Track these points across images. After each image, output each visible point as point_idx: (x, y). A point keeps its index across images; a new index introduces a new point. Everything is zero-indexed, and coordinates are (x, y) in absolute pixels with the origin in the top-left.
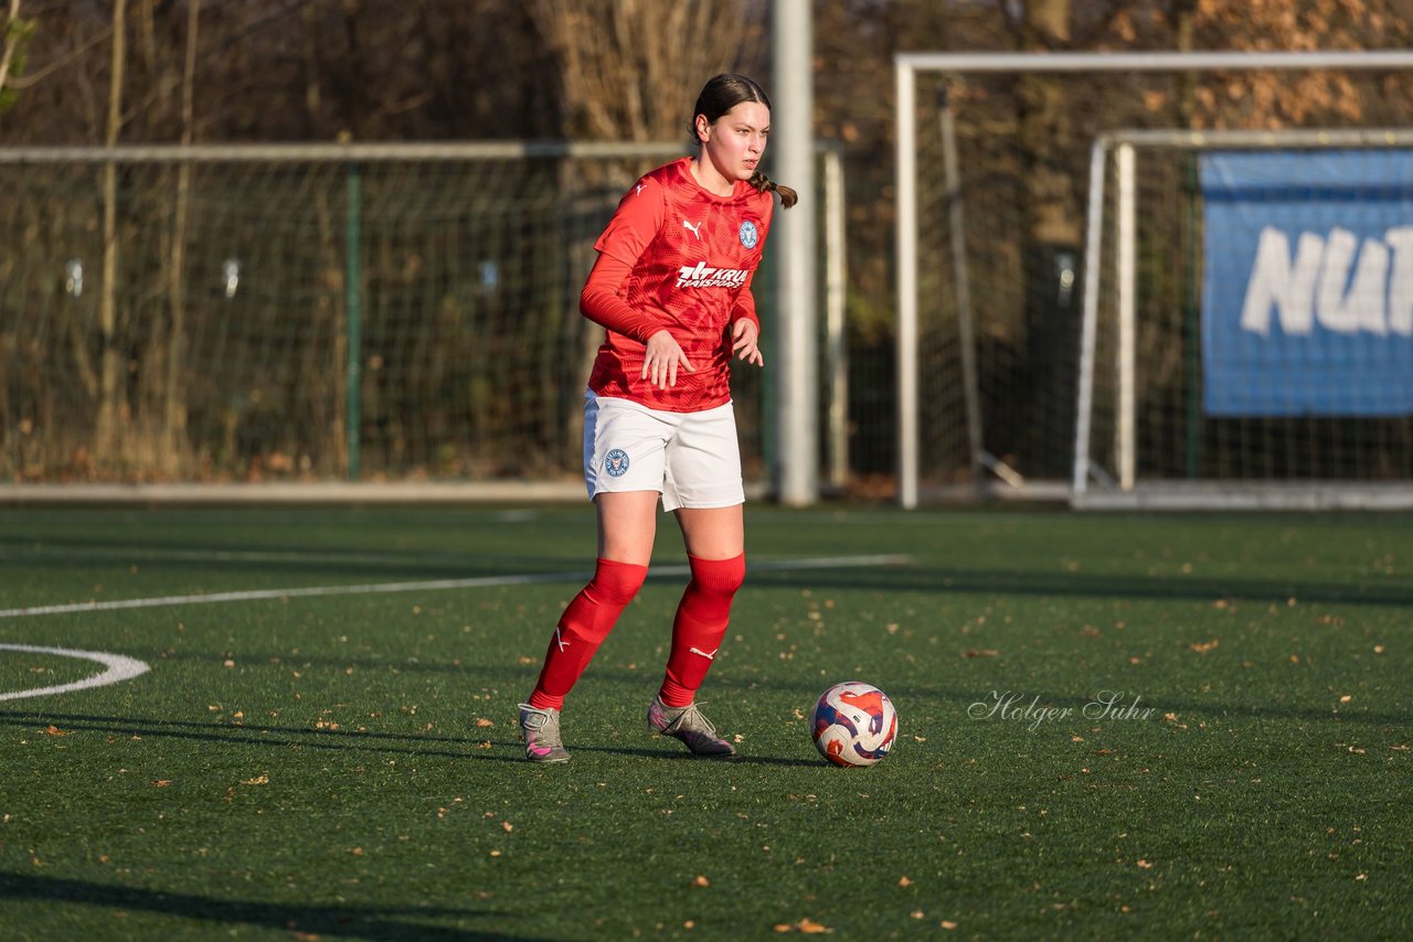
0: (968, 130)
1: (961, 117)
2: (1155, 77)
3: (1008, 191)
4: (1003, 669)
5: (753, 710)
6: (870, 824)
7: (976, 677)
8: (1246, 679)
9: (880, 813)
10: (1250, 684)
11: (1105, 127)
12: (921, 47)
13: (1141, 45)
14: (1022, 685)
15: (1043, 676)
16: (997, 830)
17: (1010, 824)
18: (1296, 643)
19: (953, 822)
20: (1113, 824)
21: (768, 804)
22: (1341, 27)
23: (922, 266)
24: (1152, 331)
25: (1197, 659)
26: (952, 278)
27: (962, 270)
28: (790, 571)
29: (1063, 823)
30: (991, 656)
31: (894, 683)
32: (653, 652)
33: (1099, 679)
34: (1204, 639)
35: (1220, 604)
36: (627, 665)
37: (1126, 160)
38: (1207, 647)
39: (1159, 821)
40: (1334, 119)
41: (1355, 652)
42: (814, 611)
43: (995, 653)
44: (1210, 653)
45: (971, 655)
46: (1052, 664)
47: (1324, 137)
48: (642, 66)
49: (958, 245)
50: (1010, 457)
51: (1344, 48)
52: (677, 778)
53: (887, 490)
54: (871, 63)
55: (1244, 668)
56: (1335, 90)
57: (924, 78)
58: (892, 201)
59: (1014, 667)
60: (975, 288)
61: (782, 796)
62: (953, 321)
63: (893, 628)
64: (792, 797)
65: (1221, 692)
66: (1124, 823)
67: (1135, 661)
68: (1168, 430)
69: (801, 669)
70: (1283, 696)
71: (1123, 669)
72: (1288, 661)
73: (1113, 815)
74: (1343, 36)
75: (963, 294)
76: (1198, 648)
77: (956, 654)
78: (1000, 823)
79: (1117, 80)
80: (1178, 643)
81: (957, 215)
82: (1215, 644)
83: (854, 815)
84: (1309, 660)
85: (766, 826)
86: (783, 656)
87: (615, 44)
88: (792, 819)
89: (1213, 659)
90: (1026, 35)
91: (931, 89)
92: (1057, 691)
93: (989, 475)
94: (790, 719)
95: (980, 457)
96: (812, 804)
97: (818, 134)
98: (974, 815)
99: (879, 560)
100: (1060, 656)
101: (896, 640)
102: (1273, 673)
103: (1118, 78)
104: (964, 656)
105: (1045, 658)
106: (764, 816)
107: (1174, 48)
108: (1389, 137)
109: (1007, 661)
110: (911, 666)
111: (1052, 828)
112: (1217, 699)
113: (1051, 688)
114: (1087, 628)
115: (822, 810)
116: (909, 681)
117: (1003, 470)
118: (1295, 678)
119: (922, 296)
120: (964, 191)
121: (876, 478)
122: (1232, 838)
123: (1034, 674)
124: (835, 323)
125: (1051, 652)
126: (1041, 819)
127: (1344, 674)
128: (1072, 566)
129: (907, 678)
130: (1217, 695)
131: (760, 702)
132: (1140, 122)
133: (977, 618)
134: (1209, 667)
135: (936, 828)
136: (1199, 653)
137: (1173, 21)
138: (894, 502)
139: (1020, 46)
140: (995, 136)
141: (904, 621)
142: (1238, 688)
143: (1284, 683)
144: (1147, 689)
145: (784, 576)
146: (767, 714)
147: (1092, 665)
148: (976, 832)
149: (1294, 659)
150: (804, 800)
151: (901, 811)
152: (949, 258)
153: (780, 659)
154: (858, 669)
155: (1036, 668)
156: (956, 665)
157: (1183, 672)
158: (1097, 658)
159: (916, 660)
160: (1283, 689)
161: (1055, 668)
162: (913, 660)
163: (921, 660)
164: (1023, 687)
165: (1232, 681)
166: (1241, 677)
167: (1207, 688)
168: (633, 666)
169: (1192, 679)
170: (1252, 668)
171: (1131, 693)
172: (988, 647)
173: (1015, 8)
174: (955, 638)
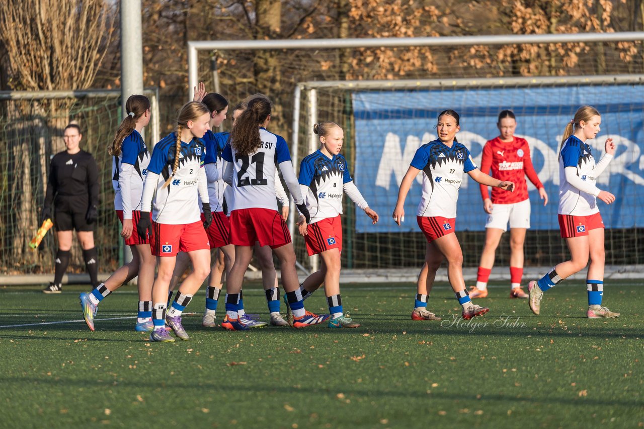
0: (228, 82)
1: (223, 74)
4: (250, 372)
5: (115, 396)
7: (235, 376)
8: (381, 375)
10: (383, 378)
11: (302, 79)
12: (202, 38)
13: (319, 34)
15: (272, 375)
18: (408, 355)
22: (425, 23)
25: (354, 365)
30: (243, 365)
31: (191, 380)
32: (60, 365)
33: (302, 376)
34: (357, 354)
35: (366, 335)
36: (47, 372)
37: (312, 96)
38: (359, 358)
40: (423, 73)
41: (439, 360)
43: (245, 363)
44: (361, 362)
45: (232, 365)
46: (276, 369)
47: (419, 83)
48: (52, 49)
51: (429, 35)
55: (380, 368)
56: (423, 58)
57: (200, 52)
59: (256, 371)
63: (190, 351)
65: (367, 383)
67: (321, 366)
69: (140, 374)
70: (401, 384)
71: (314, 371)
72: (403, 365)
74: (428, 29)
76: (354, 359)
77: (225, 364)
80: (344, 356)
82: (364, 356)
84: (414, 364)
86: (130, 367)
89: (362, 365)
90: (259, 30)
91: (207, 60)
92: (279, 383)
94: (136, 401)
100: (281, 364)
101: (191, 357)
102: (395, 371)
103: (307, 52)
104: (228, 365)
105: (272, 365)
107: (339, 37)
108: (454, 82)
109: (252, 367)
110: (200, 371)
112: (365, 386)
113: (276, 382)
114: (295, 349)
116: (199, 379)
118: (407, 374)
123: (266, 374)
125: (276, 362)
127: (433, 371)
129: (198, 377)
131: (118, 392)
132: (320, 77)
133: (236, 344)
134: (360, 369)
136: (355, 362)
137: (337, 21)
139: (255, 37)
140: (242, 84)
141: (196, 347)
142: (376, 380)
143: (401, 377)
144: (328, 381)
146: (123, 399)
147: (298, 369)
149: (407, 364)
153: (129, 368)
154: (172, 373)
155: (267, 371)
156: (224, 370)
157: (347, 372)
158: (300, 365)
159: (203, 368)
160: (400, 380)
161: (278, 371)
162: (201, 368)
163: (205, 368)
164: (261, 381)
165: (373, 377)
166: (378, 374)
167: (360, 380)
168: (49, 374)
169: (351, 375)
170: (384, 369)
171: (319, 384)
172: (241, 360)
173: (252, 16)
174: (223, 356)
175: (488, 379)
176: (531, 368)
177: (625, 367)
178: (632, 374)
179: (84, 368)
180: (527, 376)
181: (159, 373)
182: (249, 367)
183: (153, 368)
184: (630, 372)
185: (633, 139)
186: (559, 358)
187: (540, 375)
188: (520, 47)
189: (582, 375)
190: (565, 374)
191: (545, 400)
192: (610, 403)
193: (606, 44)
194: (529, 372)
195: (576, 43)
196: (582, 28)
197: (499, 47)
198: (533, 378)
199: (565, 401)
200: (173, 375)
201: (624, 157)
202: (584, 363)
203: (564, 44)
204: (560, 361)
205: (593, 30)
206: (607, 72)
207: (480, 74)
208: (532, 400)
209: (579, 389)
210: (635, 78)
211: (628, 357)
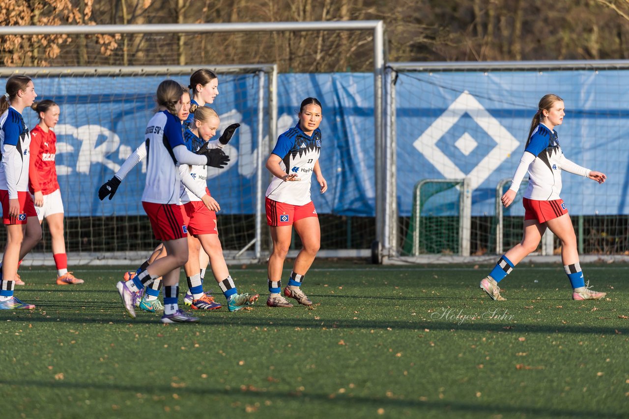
176: (9, 351)
177: (101, 351)
178: (108, 358)
180: (5, 359)
184: (106, 356)
185: (113, 129)
186: (37, 342)
187: (18, 358)
188: (3, 38)
189: (59, 358)
190: (43, 358)
191: (22, 383)
192: (86, 386)
193: (87, 35)
194: (8, 356)
195: (58, 35)
196: (65, 21)
198: (11, 361)
199: (41, 384)
201: (104, 147)
202: (61, 347)
203: (46, 36)
204: (38, 345)
205: (75, 23)
206: (88, 63)
208: (10, 383)
209: (55, 373)
210: (115, 70)
211: (104, 342)
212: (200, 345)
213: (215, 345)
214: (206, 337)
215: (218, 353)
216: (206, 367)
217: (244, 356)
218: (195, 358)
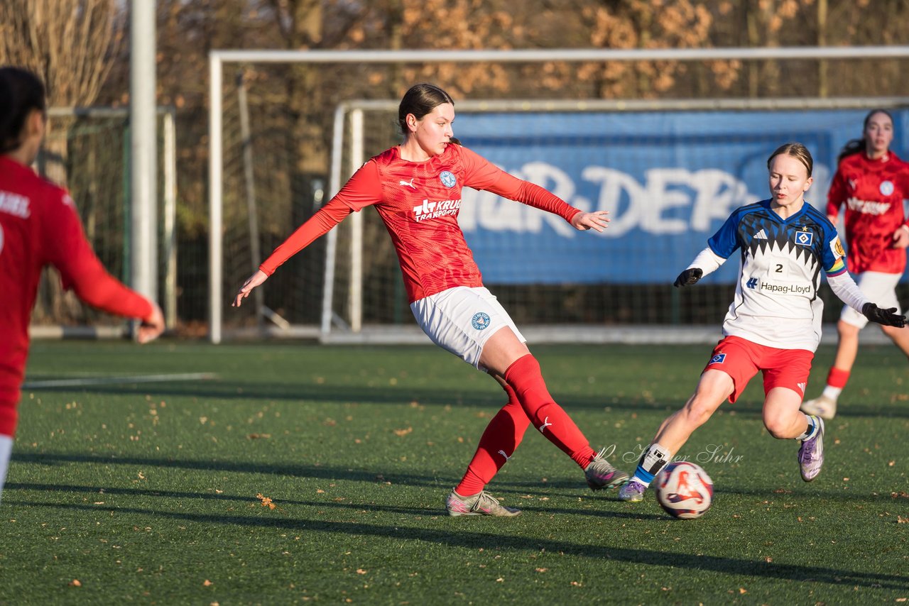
0: (257, 100)
1: (251, 91)
2: (376, 66)
3: (281, 139)
4: (274, 446)
5: (112, 473)
6: (185, 546)
7: (256, 451)
8: (429, 452)
9: (192, 539)
10: (432, 456)
11: (345, 98)
12: (228, 46)
13: (366, 45)
14: (285, 456)
15: (300, 451)
16: (267, 550)
17: (276, 546)
18: (462, 430)
19: (239, 545)
20: (342, 546)
21: (120, 533)
22: (495, 34)
23: (226, 188)
24: (373, 230)
25: (398, 439)
26: (244, 195)
27: (251, 189)
28: (139, 383)
29: (310, 545)
30: (266, 439)
31: (203, 455)
32: (48, 435)
33: (335, 453)
34: (403, 427)
35: (414, 405)
36: (31, 444)
37: (357, 120)
38: (405, 432)
39: (372, 544)
40: (490, 93)
42: (153, 409)
43: (268, 436)
44: (406, 436)
45: (253, 438)
46: (305, 443)
47: (483, 105)
48: (47, 58)
49: (249, 174)
50: (281, 310)
52: (62, 517)
53: (202, 331)
54: (194, 57)
55: (428, 446)
56: (492, 75)
57: (227, 66)
58: (207, 145)
59: (281, 445)
60: (260, 202)
61: (129, 529)
62: (245, 223)
63: (203, 420)
64: (136, 529)
65: (413, 461)
66: (349, 545)
67: (358, 441)
68: (383, 293)
69: (143, 447)
70: (452, 464)
71: (351, 446)
72: (456, 442)
73: (342, 540)
74: (496, 40)
75: (252, 205)
76: (399, 433)
77: (244, 437)
78: (270, 545)
79: (352, 68)
80: (387, 429)
81: (248, 154)
82: (410, 430)
83: (176, 540)
84: (469, 440)
85: (118, 547)
86: (132, 438)
87: (29, 44)
88: (136, 543)
89: (408, 440)
90: (294, 39)
91: (232, 74)
92: (308, 461)
93: (268, 321)
94: (136, 479)
95: (262, 310)
96: (148, 533)
97: (159, 102)
98: (253, 540)
99: (196, 376)
100: (311, 438)
101: (206, 428)
102: (447, 449)
103: (353, 67)
104: (249, 437)
105: (301, 439)
106: (117, 541)
107: (388, 47)
108: (525, 105)
109: (276, 441)
110: (214, 444)
111: (302, 548)
112: (410, 466)
113: (304, 458)
114: (329, 420)
115: (155, 537)
116: (213, 454)
117: (277, 318)
118: (461, 452)
119: (225, 207)
120: (253, 139)
121: (195, 323)
122: (418, 555)
123: (293, 450)
124: (169, 224)
125: (305, 435)
126: (296, 543)
128: (320, 380)
129: (212, 452)
130: (410, 463)
131: (116, 468)
132: (366, 96)
133: (258, 413)
134: (406, 445)
135: (228, 549)
136: (399, 436)
137: (388, 30)
138: (206, 339)
139: (290, 46)
140: (273, 104)
141: (210, 416)
142: (424, 458)
143: (454, 456)
144: (366, 459)
145: (135, 387)
146: (121, 476)
147: (331, 444)
148: (254, 551)
149: (461, 440)
150: (144, 530)
151: (206, 538)
152: (243, 182)
153: (130, 440)
154: (181, 447)
155: (295, 446)
156: (244, 444)
157: (389, 448)
158: (334, 439)
159: (218, 441)
160: (452, 459)
161: (307, 446)
162: (216, 440)
163: (221, 441)
164: (286, 458)
165: (420, 454)
166: (426, 452)
167: (404, 459)
168: (35, 445)
169: (395, 453)
170: (433, 446)
171: (355, 461)
172: (264, 432)
173: (287, 22)
174: (243, 426)
175: (557, 459)
179: (76, 438)
181: (165, 445)
182: (273, 441)
183: (158, 440)
185: (739, 174)
188: (603, 65)
197: (578, 64)
200: (181, 449)
201: (726, 197)
203: (653, 64)
206: (709, 96)
207: (556, 95)
210: (740, 103)
211: (724, 436)
212: (841, 441)
213: (860, 441)
214: (849, 432)
215: (863, 451)
216: (848, 469)
217: (896, 455)
218: (835, 456)
